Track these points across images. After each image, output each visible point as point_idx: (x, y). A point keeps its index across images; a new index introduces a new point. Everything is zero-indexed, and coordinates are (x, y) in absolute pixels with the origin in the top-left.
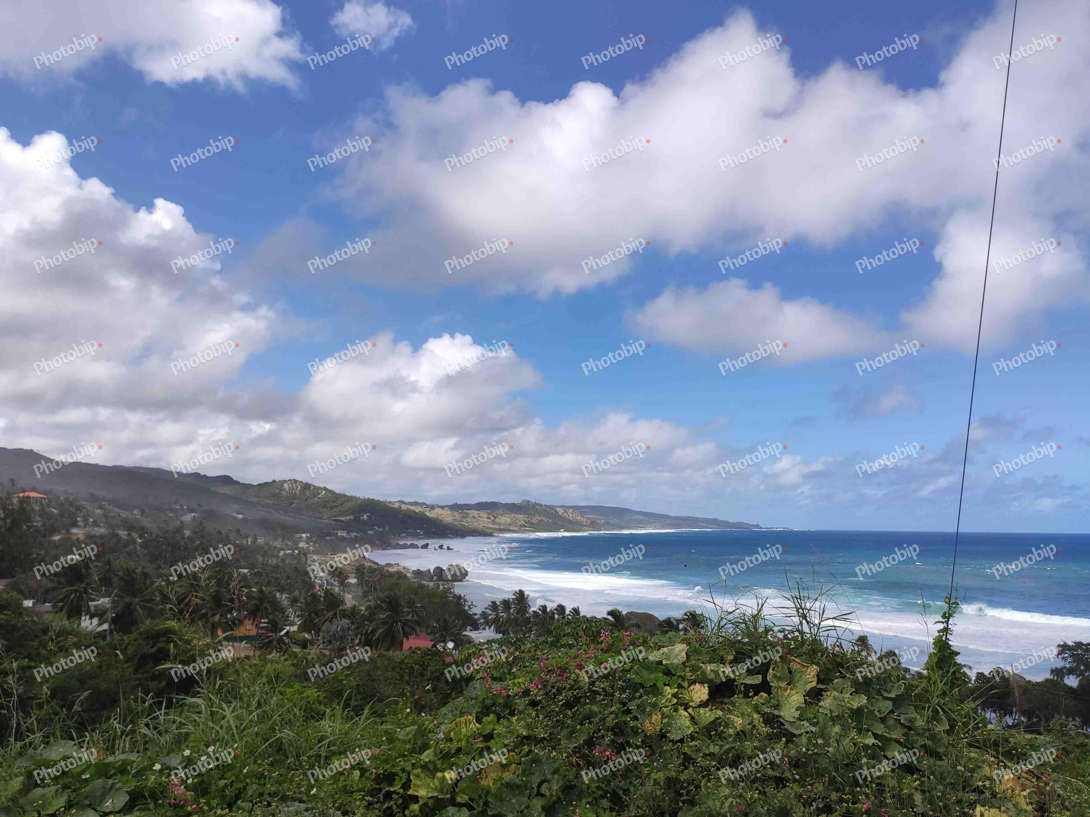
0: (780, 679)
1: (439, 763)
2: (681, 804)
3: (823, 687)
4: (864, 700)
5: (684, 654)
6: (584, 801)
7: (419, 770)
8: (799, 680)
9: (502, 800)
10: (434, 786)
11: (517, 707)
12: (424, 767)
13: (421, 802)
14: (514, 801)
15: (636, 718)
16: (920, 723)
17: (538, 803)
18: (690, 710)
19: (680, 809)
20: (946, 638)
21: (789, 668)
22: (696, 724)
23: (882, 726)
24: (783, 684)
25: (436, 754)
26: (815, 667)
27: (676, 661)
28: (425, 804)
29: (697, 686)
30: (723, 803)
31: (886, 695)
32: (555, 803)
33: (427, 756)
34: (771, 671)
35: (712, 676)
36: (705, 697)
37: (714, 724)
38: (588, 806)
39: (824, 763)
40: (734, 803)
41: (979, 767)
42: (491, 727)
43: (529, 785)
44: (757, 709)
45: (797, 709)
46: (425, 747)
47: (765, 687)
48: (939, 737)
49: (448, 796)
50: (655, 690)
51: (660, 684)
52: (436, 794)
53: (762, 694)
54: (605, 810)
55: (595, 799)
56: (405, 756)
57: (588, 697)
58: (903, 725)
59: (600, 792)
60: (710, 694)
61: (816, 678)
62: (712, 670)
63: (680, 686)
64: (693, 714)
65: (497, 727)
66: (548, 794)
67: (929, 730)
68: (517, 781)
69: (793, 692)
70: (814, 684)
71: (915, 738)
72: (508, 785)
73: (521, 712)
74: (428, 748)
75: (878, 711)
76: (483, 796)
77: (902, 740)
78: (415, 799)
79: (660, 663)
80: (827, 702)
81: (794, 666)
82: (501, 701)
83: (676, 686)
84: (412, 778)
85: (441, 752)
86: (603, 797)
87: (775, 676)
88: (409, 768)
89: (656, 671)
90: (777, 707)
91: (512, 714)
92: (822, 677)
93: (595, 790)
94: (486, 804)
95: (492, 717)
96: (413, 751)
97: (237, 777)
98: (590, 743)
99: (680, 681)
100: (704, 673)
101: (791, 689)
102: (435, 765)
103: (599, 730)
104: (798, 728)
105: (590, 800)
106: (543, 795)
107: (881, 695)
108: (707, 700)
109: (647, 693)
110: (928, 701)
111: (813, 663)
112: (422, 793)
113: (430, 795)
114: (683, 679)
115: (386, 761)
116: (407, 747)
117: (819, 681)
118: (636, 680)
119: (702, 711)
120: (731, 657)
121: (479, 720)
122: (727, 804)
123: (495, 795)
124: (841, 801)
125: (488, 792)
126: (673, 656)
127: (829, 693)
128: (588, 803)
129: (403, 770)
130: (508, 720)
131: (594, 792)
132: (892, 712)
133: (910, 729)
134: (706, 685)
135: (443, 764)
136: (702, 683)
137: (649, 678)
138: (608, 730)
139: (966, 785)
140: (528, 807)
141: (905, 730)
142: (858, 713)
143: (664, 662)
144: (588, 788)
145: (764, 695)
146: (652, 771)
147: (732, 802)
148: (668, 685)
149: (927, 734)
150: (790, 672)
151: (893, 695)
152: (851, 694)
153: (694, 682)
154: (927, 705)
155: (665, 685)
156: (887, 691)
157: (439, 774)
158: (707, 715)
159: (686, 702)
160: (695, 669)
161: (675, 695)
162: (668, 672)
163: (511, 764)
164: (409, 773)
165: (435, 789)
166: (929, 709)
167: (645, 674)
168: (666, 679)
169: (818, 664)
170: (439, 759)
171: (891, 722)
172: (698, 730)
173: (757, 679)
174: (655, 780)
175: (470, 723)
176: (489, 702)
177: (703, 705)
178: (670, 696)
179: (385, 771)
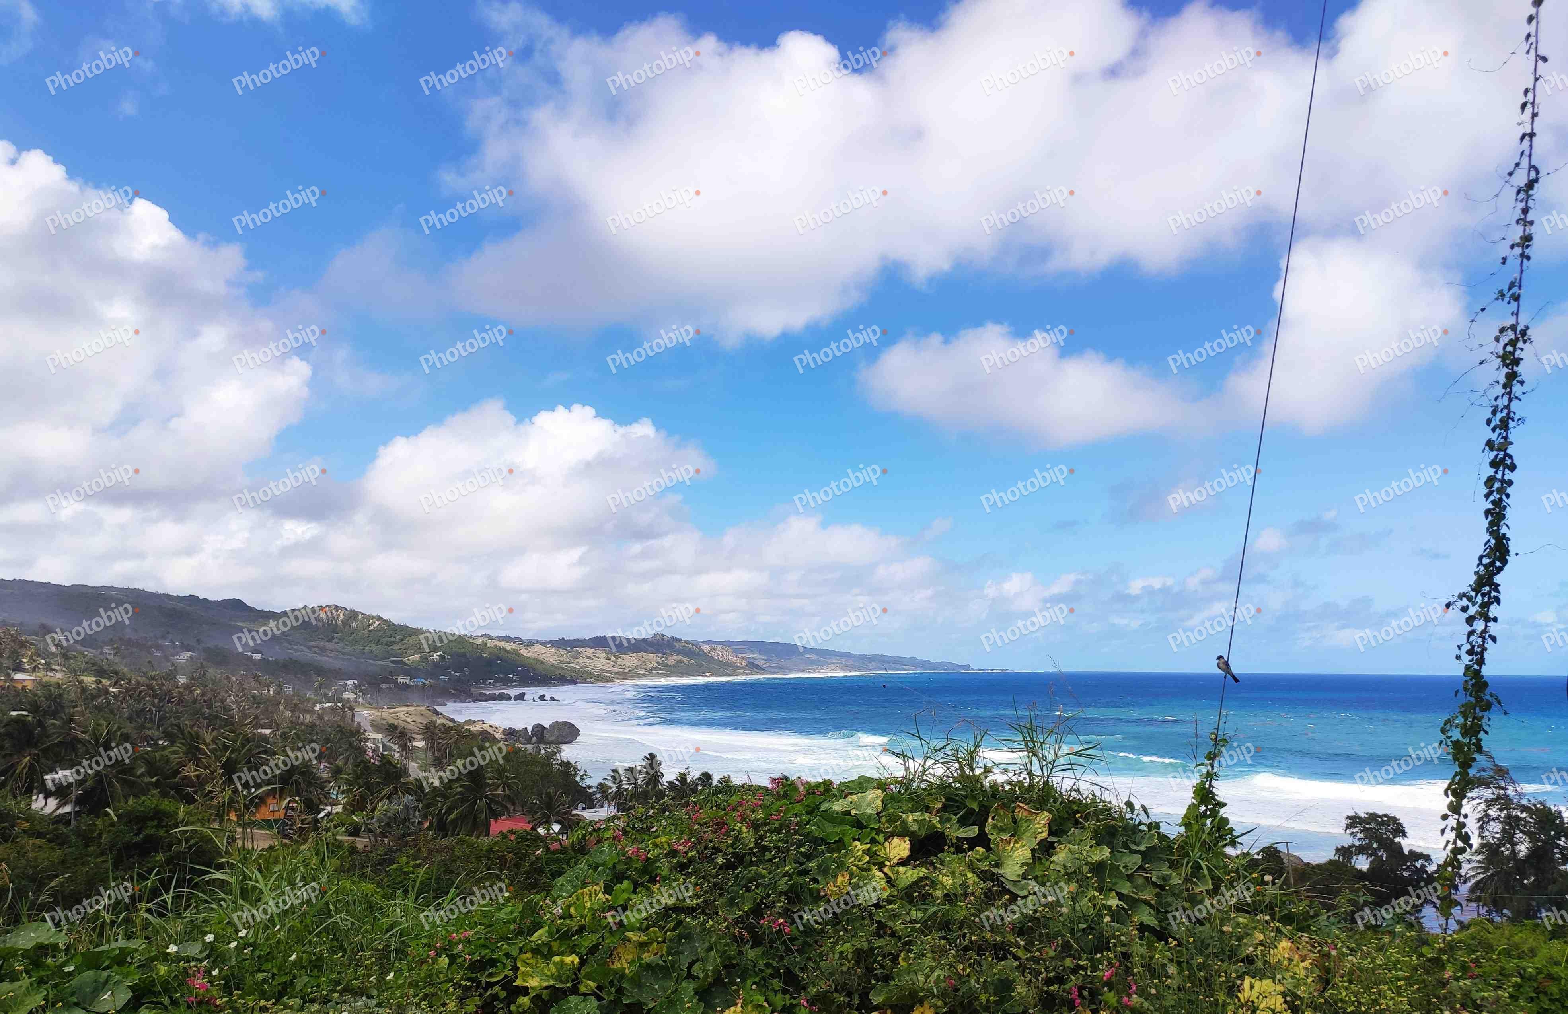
0: (1001, 830)
1: (555, 945)
2: (873, 982)
3: (1055, 839)
4: (1106, 852)
5: (879, 802)
6: (749, 982)
7: (529, 955)
8: (1025, 831)
9: (640, 986)
10: (549, 973)
11: (659, 871)
12: (536, 951)
13: (532, 994)
14: (657, 987)
15: (816, 881)
16: (1176, 880)
17: (689, 987)
18: (886, 870)
19: (874, 987)
20: (1210, 785)
21: (1014, 819)
22: (894, 886)
23: (1128, 884)
24: (1006, 837)
25: (550, 934)
26: (1046, 814)
27: (869, 811)
28: (538, 997)
29: (896, 840)
30: (927, 977)
31: (1134, 847)
32: (711, 985)
33: (540, 935)
34: (990, 820)
35: (915, 828)
36: (906, 853)
37: (917, 884)
38: (754, 987)
39: (1056, 927)
40: (942, 977)
41: (1248, 935)
42: (626, 896)
43: (676, 966)
44: (971, 867)
45: (1022, 865)
46: (537, 926)
47: (982, 840)
48: (1199, 898)
49: (569, 985)
50: (840, 844)
51: (847, 840)
52: (552, 983)
53: (977, 848)
54: (776, 992)
55: (763, 978)
56: (509, 939)
57: (754, 854)
58: (1155, 884)
59: (770, 971)
60: (911, 849)
61: (1047, 828)
62: (914, 820)
63: (873, 841)
64: (890, 874)
65: (633, 896)
66: (701, 975)
67: (1187, 890)
68: (661, 962)
69: (1017, 845)
70: (1045, 835)
71: (1170, 899)
72: (649, 967)
73: (664, 879)
74: (542, 927)
75: (1124, 867)
76: (616, 982)
77: (1153, 902)
78: (525, 991)
79: (848, 813)
80: (1061, 856)
81: (1020, 814)
82: (638, 865)
83: (868, 840)
84: (519, 965)
85: (558, 931)
86: (772, 976)
87: (995, 827)
88: (515, 953)
89: (842, 822)
90: (998, 864)
91: (653, 881)
92: (1054, 828)
93: (763, 968)
94: (620, 991)
95: (626, 884)
96: (519, 933)
97: (280, 969)
98: (757, 911)
99: (873, 834)
100: (904, 823)
101: (1016, 842)
102: (550, 948)
103: (769, 896)
104: (1022, 889)
105: (757, 980)
106: (695, 978)
107: (1130, 848)
108: (908, 857)
109: (830, 851)
110: (1187, 855)
111: (1043, 810)
112: (533, 983)
113: (545, 984)
114: (879, 831)
115: (484, 946)
116: (512, 927)
117: (1051, 833)
118: (817, 834)
119: (902, 869)
120: (939, 805)
121: (608, 890)
122: (932, 978)
123: (631, 979)
124: (1075, 970)
125: (623, 977)
126: (864, 804)
127: (1062, 846)
128: (754, 983)
129: (507, 955)
130: (648, 889)
131: (762, 971)
132: (1141, 868)
133: (1162, 888)
134: (907, 838)
135: (561, 946)
136: (902, 835)
137: (833, 831)
138: (781, 894)
139: (1232, 955)
140: (676, 991)
141: (1158, 890)
142: (1099, 868)
143: (853, 812)
144: (755, 966)
145: (981, 850)
146: (836, 943)
147: (939, 976)
148: (858, 840)
149: (1185, 895)
150: (1015, 821)
151: (1143, 848)
152: (1091, 847)
153: (892, 835)
154: (1186, 860)
155: (854, 840)
156: (1135, 844)
157: (557, 959)
158: (909, 875)
159: (881, 860)
160: (893, 819)
161: (867, 852)
162: (859, 824)
163: (651, 943)
164: (515, 959)
165: (552, 977)
166: (1188, 863)
167: (829, 827)
168: (855, 832)
169: (1049, 811)
170: (555, 940)
171: (1140, 881)
172: (896, 893)
173: (973, 831)
174: (841, 953)
175: (597, 895)
176: (620, 867)
177: (903, 862)
178: (860, 853)
179: (483, 957)
